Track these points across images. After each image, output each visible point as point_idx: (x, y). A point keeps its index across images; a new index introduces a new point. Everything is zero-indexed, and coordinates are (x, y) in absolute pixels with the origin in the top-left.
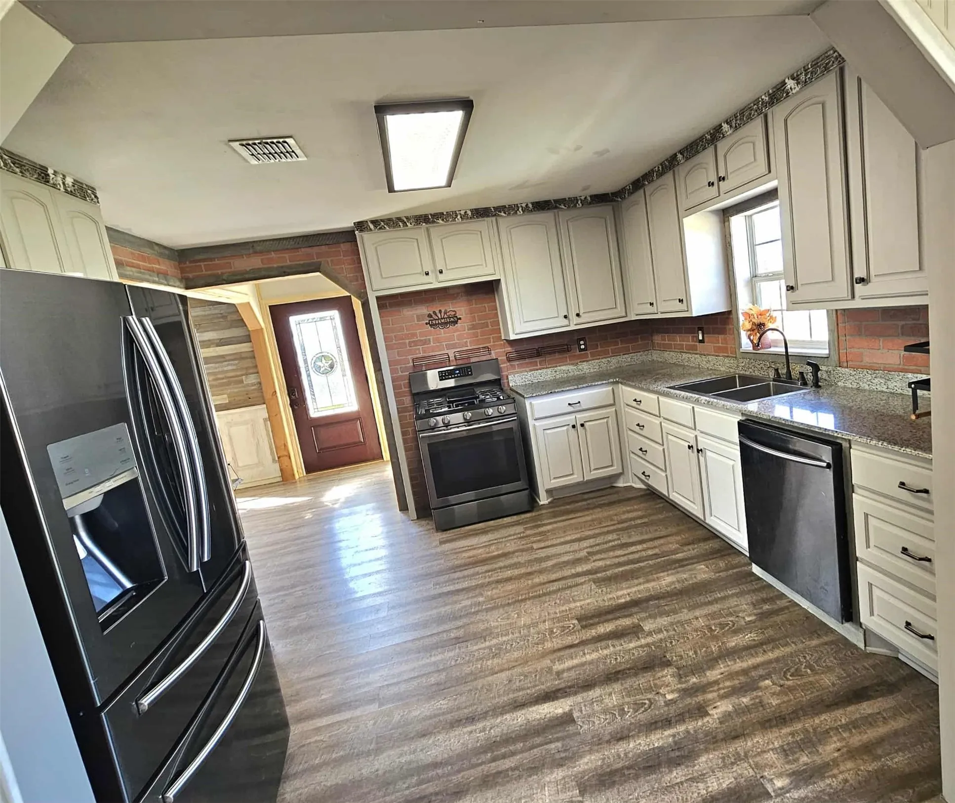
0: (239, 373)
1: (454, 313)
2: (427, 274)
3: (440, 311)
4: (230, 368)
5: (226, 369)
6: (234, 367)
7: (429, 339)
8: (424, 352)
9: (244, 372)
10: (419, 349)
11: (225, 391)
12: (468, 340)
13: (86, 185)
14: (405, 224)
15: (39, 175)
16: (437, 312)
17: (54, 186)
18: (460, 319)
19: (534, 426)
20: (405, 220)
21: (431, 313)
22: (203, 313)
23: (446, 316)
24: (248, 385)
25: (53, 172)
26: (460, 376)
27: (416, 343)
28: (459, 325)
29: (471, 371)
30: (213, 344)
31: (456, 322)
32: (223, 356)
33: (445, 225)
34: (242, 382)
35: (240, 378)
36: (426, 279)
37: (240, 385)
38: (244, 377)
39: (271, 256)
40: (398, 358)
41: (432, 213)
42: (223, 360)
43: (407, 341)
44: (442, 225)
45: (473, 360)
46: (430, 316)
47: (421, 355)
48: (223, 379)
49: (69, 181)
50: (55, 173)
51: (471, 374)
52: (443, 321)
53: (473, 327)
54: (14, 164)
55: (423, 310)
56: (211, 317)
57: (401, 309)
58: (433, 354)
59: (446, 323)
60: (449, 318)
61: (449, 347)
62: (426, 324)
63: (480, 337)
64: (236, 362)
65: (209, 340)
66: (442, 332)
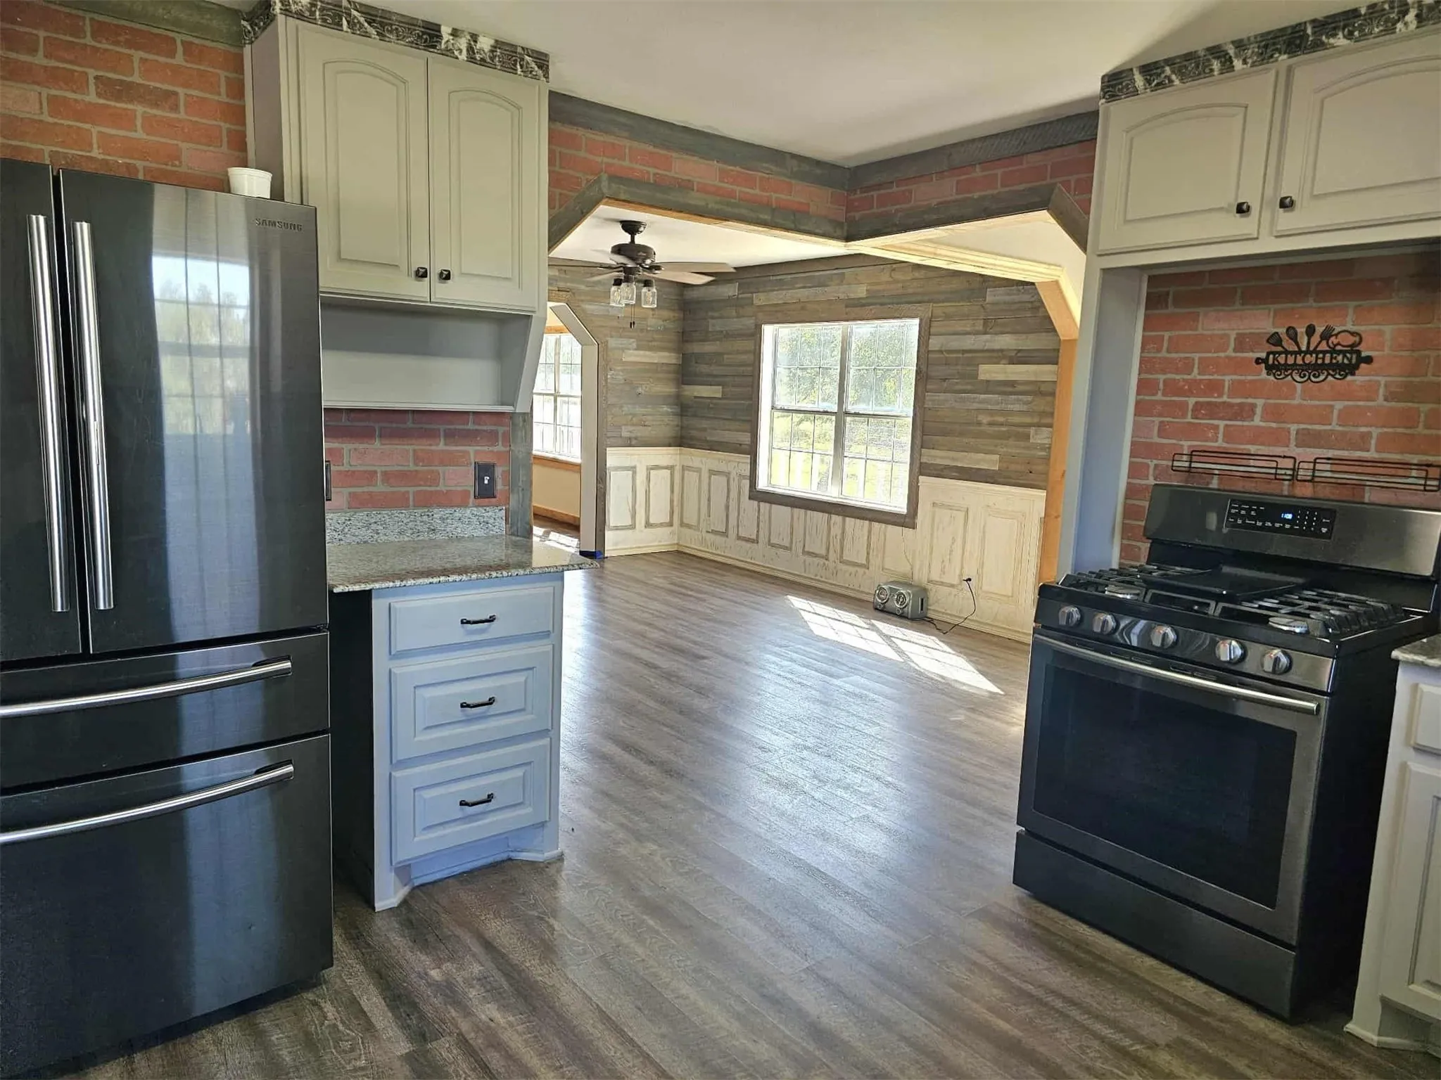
0: (1028, 420)
1: (1352, 339)
2: (1242, 209)
3: (1310, 331)
4: (1017, 407)
5: (1010, 407)
6: (1025, 408)
7: (1253, 406)
8: (1228, 437)
9: (1036, 420)
10: (1217, 427)
11: (999, 449)
12: (1375, 432)
13: (523, 48)
14: (1227, 65)
15: (419, 37)
16: (1301, 330)
17: (448, 52)
18: (1369, 360)
19: (1404, 767)
20: (1232, 52)
21: (1282, 331)
22: (1007, 298)
23: (1323, 346)
24: (1035, 446)
25: (450, 31)
26: (1291, 531)
27: (1213, 410)
28: (1358, 379)
29: (1330, 526)
30: (1004, 357)
31: (1351, 369)
32: (1013, 383)
33: (1357, 50)
34: (1027, 437)
35: (1026, 430)
36: (1246, 225)
37: (1022, 444)
38: (1032, 430)
39: (974, 175)
40: (1157, 440)
41: (1320, 15)
42: (1010, 389)
43: (1192, 401)
44: (1345, 51)
45: (1369, 496)
46: (1275, 339)
47: (1220, 443)
48: (1002, 424)
49: (485, 44)
50: (455, 33)
51: (1328, 536)
52: (1310, 359)
53: (1407, 393)
54: (369, 23)
55: (1263, 322)
56: (1016, 306)
57: (1201, 310)
58: (1253, 449)
59: (1317, 368)
60: (1333, 351)
61: (1307, 439)
62: (1258, 361)
63: (1421, 429)
64: (1030, 398)
65: (1002, 351)
66: (1298, 392)
